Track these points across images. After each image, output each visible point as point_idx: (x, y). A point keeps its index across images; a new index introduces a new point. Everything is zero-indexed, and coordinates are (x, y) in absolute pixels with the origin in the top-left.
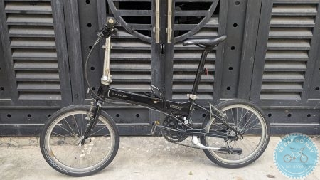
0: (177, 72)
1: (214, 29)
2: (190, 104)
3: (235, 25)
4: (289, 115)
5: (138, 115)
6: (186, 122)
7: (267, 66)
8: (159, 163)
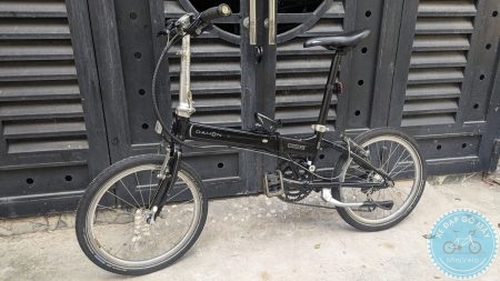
0: (281, 92)
1: (338, 21)
2: (317, 140)
3: (368, 14)
4: (439, 147)
5: (221, 165)
6: (312, 169)
7: (412, 77)
8: (265, 236)
